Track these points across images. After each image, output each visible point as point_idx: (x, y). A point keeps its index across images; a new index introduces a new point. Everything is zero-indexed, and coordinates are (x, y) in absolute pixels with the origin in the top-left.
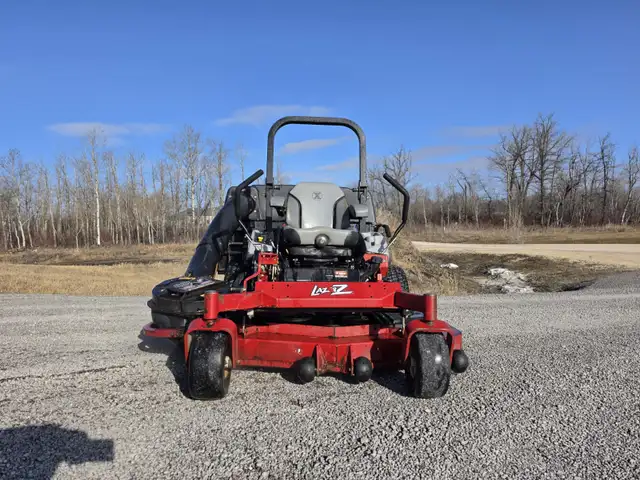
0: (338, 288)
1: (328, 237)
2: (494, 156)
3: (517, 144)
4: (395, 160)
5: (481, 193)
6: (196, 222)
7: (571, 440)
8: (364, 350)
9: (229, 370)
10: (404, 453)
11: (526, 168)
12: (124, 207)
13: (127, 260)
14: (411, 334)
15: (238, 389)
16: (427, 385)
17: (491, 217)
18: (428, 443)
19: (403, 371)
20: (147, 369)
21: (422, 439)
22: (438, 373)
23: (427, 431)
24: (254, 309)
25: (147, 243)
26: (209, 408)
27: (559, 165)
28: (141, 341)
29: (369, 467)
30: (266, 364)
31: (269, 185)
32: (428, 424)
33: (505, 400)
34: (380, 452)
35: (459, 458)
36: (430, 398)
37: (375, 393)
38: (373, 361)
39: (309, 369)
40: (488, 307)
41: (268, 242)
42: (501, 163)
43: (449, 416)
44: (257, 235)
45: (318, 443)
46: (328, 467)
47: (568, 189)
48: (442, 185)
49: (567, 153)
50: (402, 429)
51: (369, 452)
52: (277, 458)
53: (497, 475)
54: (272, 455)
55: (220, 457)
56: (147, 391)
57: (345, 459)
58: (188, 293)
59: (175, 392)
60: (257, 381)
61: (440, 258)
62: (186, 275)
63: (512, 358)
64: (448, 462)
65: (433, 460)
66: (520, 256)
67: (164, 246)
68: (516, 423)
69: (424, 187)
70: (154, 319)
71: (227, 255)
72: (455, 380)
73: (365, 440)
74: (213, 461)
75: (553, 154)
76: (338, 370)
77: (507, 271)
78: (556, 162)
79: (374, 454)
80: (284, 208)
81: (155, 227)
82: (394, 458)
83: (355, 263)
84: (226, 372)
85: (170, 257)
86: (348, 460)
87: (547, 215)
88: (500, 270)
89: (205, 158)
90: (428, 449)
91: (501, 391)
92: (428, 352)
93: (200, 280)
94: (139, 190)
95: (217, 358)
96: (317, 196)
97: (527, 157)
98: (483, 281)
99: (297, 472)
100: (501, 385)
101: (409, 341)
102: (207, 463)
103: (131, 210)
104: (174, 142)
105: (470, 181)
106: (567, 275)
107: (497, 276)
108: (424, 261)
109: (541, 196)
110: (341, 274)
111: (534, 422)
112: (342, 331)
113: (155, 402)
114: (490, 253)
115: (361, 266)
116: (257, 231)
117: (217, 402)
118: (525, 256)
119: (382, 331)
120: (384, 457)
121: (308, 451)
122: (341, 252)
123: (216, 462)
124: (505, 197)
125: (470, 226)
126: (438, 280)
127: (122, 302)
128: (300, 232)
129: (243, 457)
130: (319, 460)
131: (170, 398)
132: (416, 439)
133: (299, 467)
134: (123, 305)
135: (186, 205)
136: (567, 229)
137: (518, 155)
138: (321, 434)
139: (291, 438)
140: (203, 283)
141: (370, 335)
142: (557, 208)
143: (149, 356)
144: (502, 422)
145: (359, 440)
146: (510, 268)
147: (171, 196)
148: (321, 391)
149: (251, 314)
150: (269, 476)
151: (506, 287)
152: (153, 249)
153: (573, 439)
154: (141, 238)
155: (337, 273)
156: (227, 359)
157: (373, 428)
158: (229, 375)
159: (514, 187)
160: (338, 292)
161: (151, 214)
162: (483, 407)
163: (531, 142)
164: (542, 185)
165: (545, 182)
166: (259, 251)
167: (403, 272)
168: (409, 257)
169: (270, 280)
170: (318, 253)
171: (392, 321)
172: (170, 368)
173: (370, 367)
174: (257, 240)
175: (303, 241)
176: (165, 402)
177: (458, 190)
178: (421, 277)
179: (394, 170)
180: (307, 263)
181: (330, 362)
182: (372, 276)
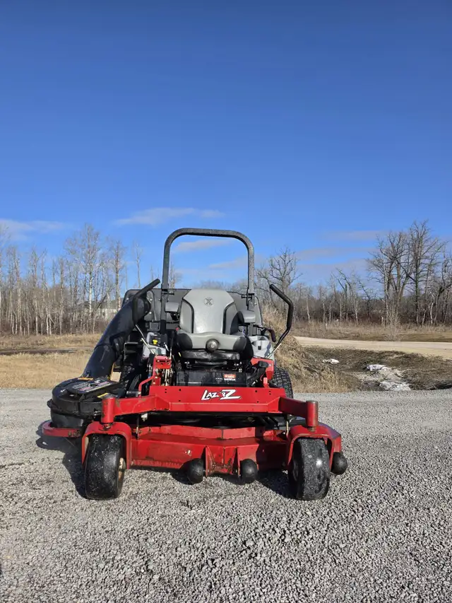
0: (227, 393)
1: (218, 342)
2: (371, 258)
3: (394, 247)
4: (281, 260)
5: (361, 293)
6: (92, 315)
7: (441, 543)
8: (249, 453)
9: (123, 471)
10: (286, 556)
11: (402, 270)
12: (24, 300)
13: (25, 351)
14: (294, 439)
15: (131, 489)
16: (308, 488)
17: (369, 314)
18: (308, 546)
19: (286, 472)
20: (45, 466)
21: (303, 542)
22: (319, 477)
23: (308, 534)
24: (148, 412)
25: (45, 333)
26: (103, 508)
27: (433, 268)
28: (39, 437)
29: (253, 570)
30: (158, 464)
31: (165, 290)
32: (309, 527)
33: (381, 503)
34: (264, 555)
35: (337, 561)
36: (311, 500)
37: (259, 495)
38: (258, 463)
39: (199, 470)
40: (366, 404)
41: (162, 345)
42: (378, 265)
43: (328, 518)
44: (152, 338)
45: (206, 545)
46: (214, 571)
47: (441, 291)
48: (324, 285)
49: (440, 257)
50: (285, 531)
51: (253, 555)
52: (168, 560)
53: (372, 580)
54: (162, 557)
55: (113, 559)
56: (45, 489)
57: (231, 562)
58: (86, 394)
59: (72, 491)
60: (149, 481)
61: (323, 354)
62: (84, 376)
63: (388, 459)
64: (327, 566)
65: (313, 564)
66: (397, 353)
67: (60, 337)
68: (390, 527)
69: (308, 285)
70: (53, 418)
71: (123, 354)
72: (334, 481)
73: (250, 543)
74: (107, 563)
75: (427, 258)
76: (225, 471)
77: (384, 368)
78: (430, 265)
79: (258, 558)
80: (177, 313)
81: (53, 319)
82: (277, 561)
83: (243, 367)
84: (120, 473)
85: (66, 349)
86: (234, 563)
87: (421, 315)
88: (378, 366)
89: (103, 255)
90: (309, 552)
91: (377, 493)
92: (310, 456)
93: (97, 382)
94: (39, 282)
95: (112, 460)
96: (209, 301)
97: (402, 260)
98: (362, 377)
99: (185, 575)
100: (377, 486)
101: (292, 446)
102: (101, 566)
103: (31, 302)
104: (75, 240)
105: (350, 281)
106: (440, 372)
107: (375, 372)
108: (307, 357)
109: (416, 297)
110: (230, 377)
111: (407, 524)
112: (229, 433)
113: (52, 501)
114: (369, 349)
115: (248, 369)
116: (152, 334)
117: (111, 502)
118: (402, 353)
119: (267, 433)
120: (267, 560)
121: (197, 553)
122: (229, 355)
123: (110, 565)
124: (383, 297)
125: (351, 324)
126: (320, 374)
127: (22, 396)
128: (191, 336)
129: (135, 559)
130: (207, 563)
131: (66, 497)
132: (298, 542)
133: (188, 570)
134: (22, 399)
135: (83, 298)
136: (441, 327)
137: (394, 258)
138: (208, 536)
139: (180, 541)
140: (101, 384)
141: (256, 437)
142: (430, 308)
143: (46, 453)
144: (377, 525)
145: (244, 543)
146: (388, 365)
147: (69, 289)
148: (209, 491)
149: (145, 416)
150: (160, 579)
151: (384, 382)
152: (50, 339)
153: (443, 542)
154: (40, 328)
155: (226, 376)
156: (122, 460)
157: (257, 531)
158: (123, 476)
159: (391, 288)
160: (227, 397)
161: (50, 306)
162: (360, 509)
163: (406, 247)
164: (416, 287)
165: (420, 284)
166: (154, 355)
167: (287, 375)
168: (293, 352)
169: (163, 381)
170: (208, 356)
171: (277, 423)
172: (67, 466)
173: (255, 468)
174: (151, 343)
175: (195, 345)
176: (62, 501)
177: (339, 289)
178: (304, 372)
179: (279, 270)
180: (198, 365)
181: (218, 463)
182: (258, 379)
